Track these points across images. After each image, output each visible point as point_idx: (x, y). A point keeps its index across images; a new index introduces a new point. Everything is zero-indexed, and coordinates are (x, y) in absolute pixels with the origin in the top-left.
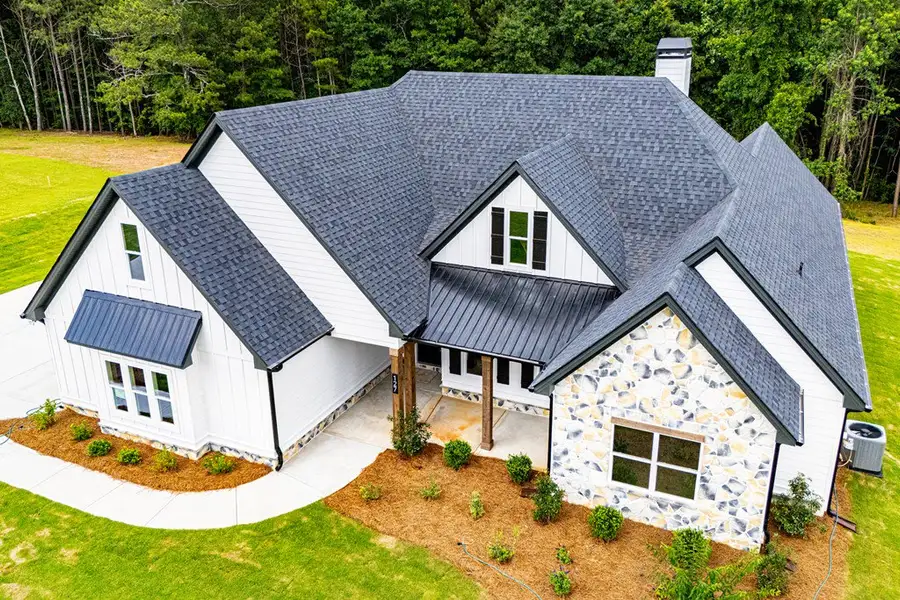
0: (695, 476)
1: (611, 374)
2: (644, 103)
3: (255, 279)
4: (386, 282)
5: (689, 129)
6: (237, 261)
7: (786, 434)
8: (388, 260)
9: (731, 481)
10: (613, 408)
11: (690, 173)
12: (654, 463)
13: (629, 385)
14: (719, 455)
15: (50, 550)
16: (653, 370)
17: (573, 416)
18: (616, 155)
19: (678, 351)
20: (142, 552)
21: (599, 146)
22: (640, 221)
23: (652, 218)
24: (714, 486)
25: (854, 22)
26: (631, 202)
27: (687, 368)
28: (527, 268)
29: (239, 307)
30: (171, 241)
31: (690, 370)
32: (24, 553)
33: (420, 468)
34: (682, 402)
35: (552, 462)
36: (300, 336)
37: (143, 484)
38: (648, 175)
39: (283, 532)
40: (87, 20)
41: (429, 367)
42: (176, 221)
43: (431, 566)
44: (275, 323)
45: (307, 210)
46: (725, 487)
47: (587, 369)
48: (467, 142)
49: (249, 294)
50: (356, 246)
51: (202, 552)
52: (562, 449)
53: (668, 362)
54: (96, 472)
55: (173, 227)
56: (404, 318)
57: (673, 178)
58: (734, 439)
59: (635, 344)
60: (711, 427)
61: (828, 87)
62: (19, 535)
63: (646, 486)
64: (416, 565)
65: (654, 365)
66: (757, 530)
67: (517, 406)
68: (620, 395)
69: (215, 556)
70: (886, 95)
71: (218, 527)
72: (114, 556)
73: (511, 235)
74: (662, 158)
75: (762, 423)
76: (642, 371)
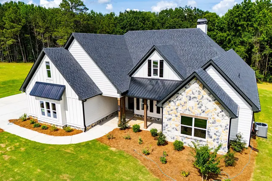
0: (206, 131)
1: (180, 100)
2: (193, 35)
3: (81, 77)
4: (117, 79)
5: (206, 41)
6: (76, 73)
7: (233, 114)
8: (118, 74)
9: (217, 132)
10: (180, 110)
11: (206, 52)
12: (193, 127)
13: (185, 103)
14: (213, 123)
15: (18, 148)
16: (192, 98)
17: (169, 114)
18: (185, 49)
19: (199, 91)
20: (43, 149)
21: (180, 46)
22: (191, 65)
23: (195, 64)
24: (212, 134)
25: (259, 28)
26: (189, 60)
27: (202, 96)
28: (158, 77)
29: (75, 83)
30: (58, 65)
31: (203, 97)
32: (11, 148)
33: (125, 132)
34: (201, 107)
35: (163, 129)
36: (92, 93)
37: (47, 134)
38: (194, 53)
39: (84, 146)
40: (51, 34)
41: (131, 110)
42: (60, 60)
43: (125, 155)
44: (85, 89)
45: (96, 59)
46: (215, 134)
47: (172, 99)
48: (143, 48)
49: (78, 81)
50: (109, 69)
51: (60, 150)
52: (166, 124)
53: (196, 95)
54: (35, 131)
55: (59, 62)
56: (121, 89)
57: (201, 53)
58: (217, 118)
59: (187, 91)
60: (210, 115)
61: (252, 47)
62: (10, 144)
63: (191, 135)
64: (120, 155)
65: (192, 96)
66: (225, 148)
67: (155, 119)
68: (182, 106)
69: (63, 151)
70: (269, 48)
71: (65, 144)
72: (35, 150)
73: (153, 67)
74: (198, 48)
75: (225, 112)
76: (189, 98)
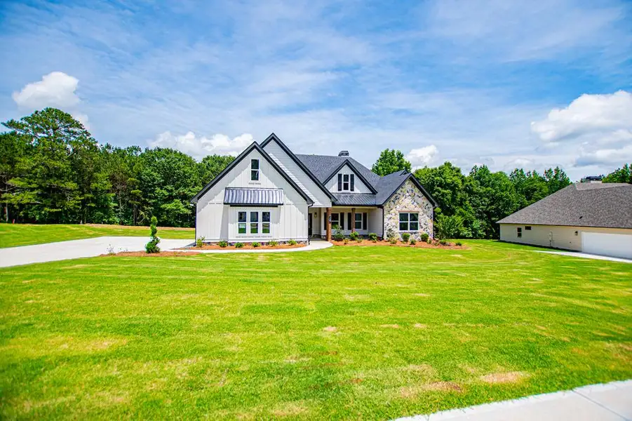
0: (418, 223)
1: (398, 199)
9: (425, 222)
10: (399, 209)
12: (409, 222)
13: (402, 201)
14: (422, 216)
17: (389, 213)
19: (412, 190)
24: (422, 224)
27: (414, 194)
28: (349, 191)
34: (414, 203)
35: (385, 229)
47: (392, 199)
52: (387, 224)
53: (410, 193)
58: (425, 210)
59: (403, 190)
63: (407, 229)
68: (400, 204)
73: (344, 181)
75: (430, 205)
